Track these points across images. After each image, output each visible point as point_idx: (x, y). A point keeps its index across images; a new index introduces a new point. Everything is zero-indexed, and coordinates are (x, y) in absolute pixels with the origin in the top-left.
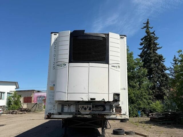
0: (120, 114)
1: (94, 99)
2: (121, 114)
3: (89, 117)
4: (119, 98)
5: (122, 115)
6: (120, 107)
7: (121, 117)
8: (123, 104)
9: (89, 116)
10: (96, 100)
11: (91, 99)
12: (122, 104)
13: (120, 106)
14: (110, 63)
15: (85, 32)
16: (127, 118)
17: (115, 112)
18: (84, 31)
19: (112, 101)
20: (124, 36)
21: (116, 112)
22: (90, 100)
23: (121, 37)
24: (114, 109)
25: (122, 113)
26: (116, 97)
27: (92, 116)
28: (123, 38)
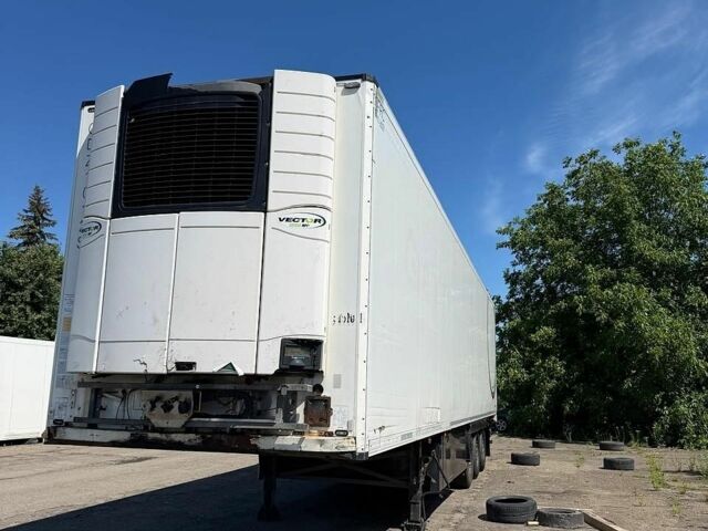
0: (323, 429)
1: (191, 365)
2: (330, 430)
3: (190, 440)
4: (317, 359)
5: (330, 434)
6: (327, 401)
7: (322, 443)
8: (339, 387)
9: (192, 436)
10: (200, 369)
11: (179, 365)
12: (335, 387)
13: (325, 393)
14: (271, 206)
15: (172, 83)
16: (349, 449)
17: (301, 420)
18: (167, 77)
19: (272, 372)
20: (359, 81)
21: (305, 421)
22: (174, 370)
23: (347, 87)
24: (300, 410)
25: (332, 428)
26: (299, 357)
27: (203, 437)
28: (358, 86)
